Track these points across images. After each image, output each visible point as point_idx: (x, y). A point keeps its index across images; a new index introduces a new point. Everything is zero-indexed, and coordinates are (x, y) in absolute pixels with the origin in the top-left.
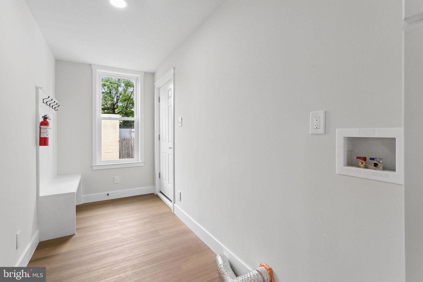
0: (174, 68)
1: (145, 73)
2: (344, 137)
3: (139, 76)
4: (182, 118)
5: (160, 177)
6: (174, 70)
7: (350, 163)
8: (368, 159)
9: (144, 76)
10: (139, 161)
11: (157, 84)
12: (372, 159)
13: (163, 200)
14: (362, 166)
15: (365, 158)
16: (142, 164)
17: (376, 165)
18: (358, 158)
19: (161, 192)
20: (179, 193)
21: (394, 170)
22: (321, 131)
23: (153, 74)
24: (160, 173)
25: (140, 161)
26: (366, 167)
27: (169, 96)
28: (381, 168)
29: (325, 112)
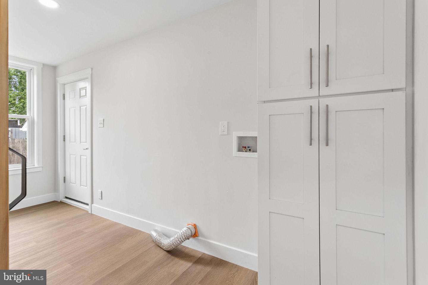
0: (92, 69)
1: (44, 65)
2: (237, 137)
3: (35, 67)
4: (104, 120)
5: (65, 182)
6: (92, 70)
7: (239, 150)
8: (247, 147)
9: (42, 68)
10: (34, 166)
11: (61, 80)
12: (248, 147)
13: (73, 205)
14: (245, 151)
15: (246, 147)
16: (40, 169)
17: (250, 150)
18: (243, 147)
19: (66, 198)
20: (101, 192)
21: (256, 152)
22: (226, 133)
23: (54, 68)
24: (65, 178)
25: (36, 166)
26: (246, 152)
27: (81, 95)
28: (252, 151)
29: (228, 122)
